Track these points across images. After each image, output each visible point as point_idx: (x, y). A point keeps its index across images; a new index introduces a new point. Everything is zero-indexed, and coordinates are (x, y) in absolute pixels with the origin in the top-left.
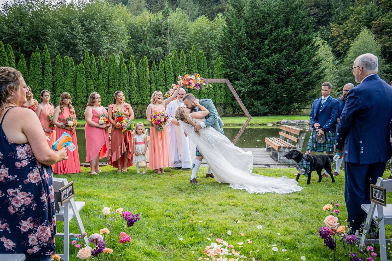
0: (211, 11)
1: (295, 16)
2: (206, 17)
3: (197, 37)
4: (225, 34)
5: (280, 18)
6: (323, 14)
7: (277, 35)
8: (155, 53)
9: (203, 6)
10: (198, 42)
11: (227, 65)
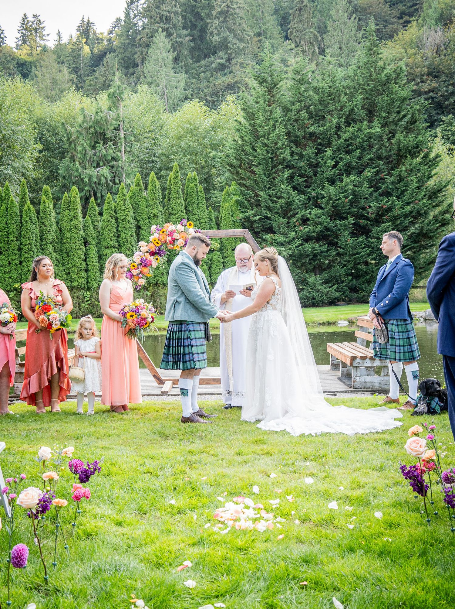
0: (210, 89)
1: (386, 98)
2: (202, 103)
3: (183, 144)
4: (242, 137)
5: (355, 103)
6: (447, 91)
7: (351, 138)
8: (95, 179)
9: (194, 78)
10: (185, 155)
11: (249, 201)
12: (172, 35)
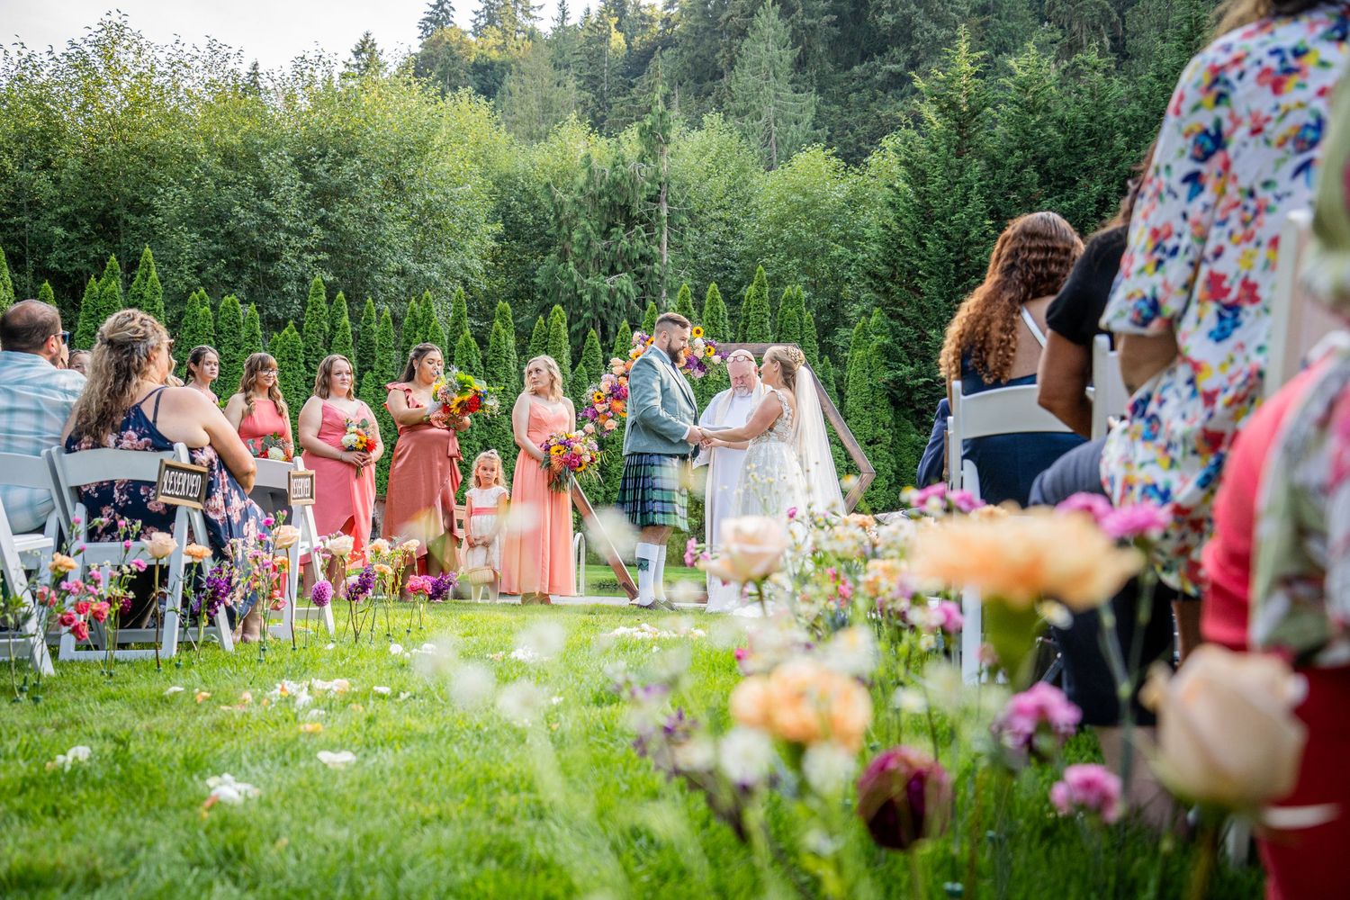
0: (869, 127)
2: (829, 152)
3: (786, 234)
4: (898, 220)
8: (604, 298)
9: (836, 102)
10: (790, 257)
11: (906, 347)
12: (793, 10)
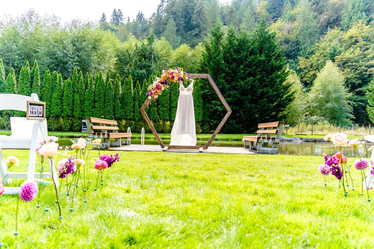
1: (268, 45)
2: (188, 45)
4: (204, 59)
5: (254, 46)
6: (291, 49)
7: (251, 61)
8: (140, 75)
9: (185, 39)
11: (206, 86)
12: (176, 20)
